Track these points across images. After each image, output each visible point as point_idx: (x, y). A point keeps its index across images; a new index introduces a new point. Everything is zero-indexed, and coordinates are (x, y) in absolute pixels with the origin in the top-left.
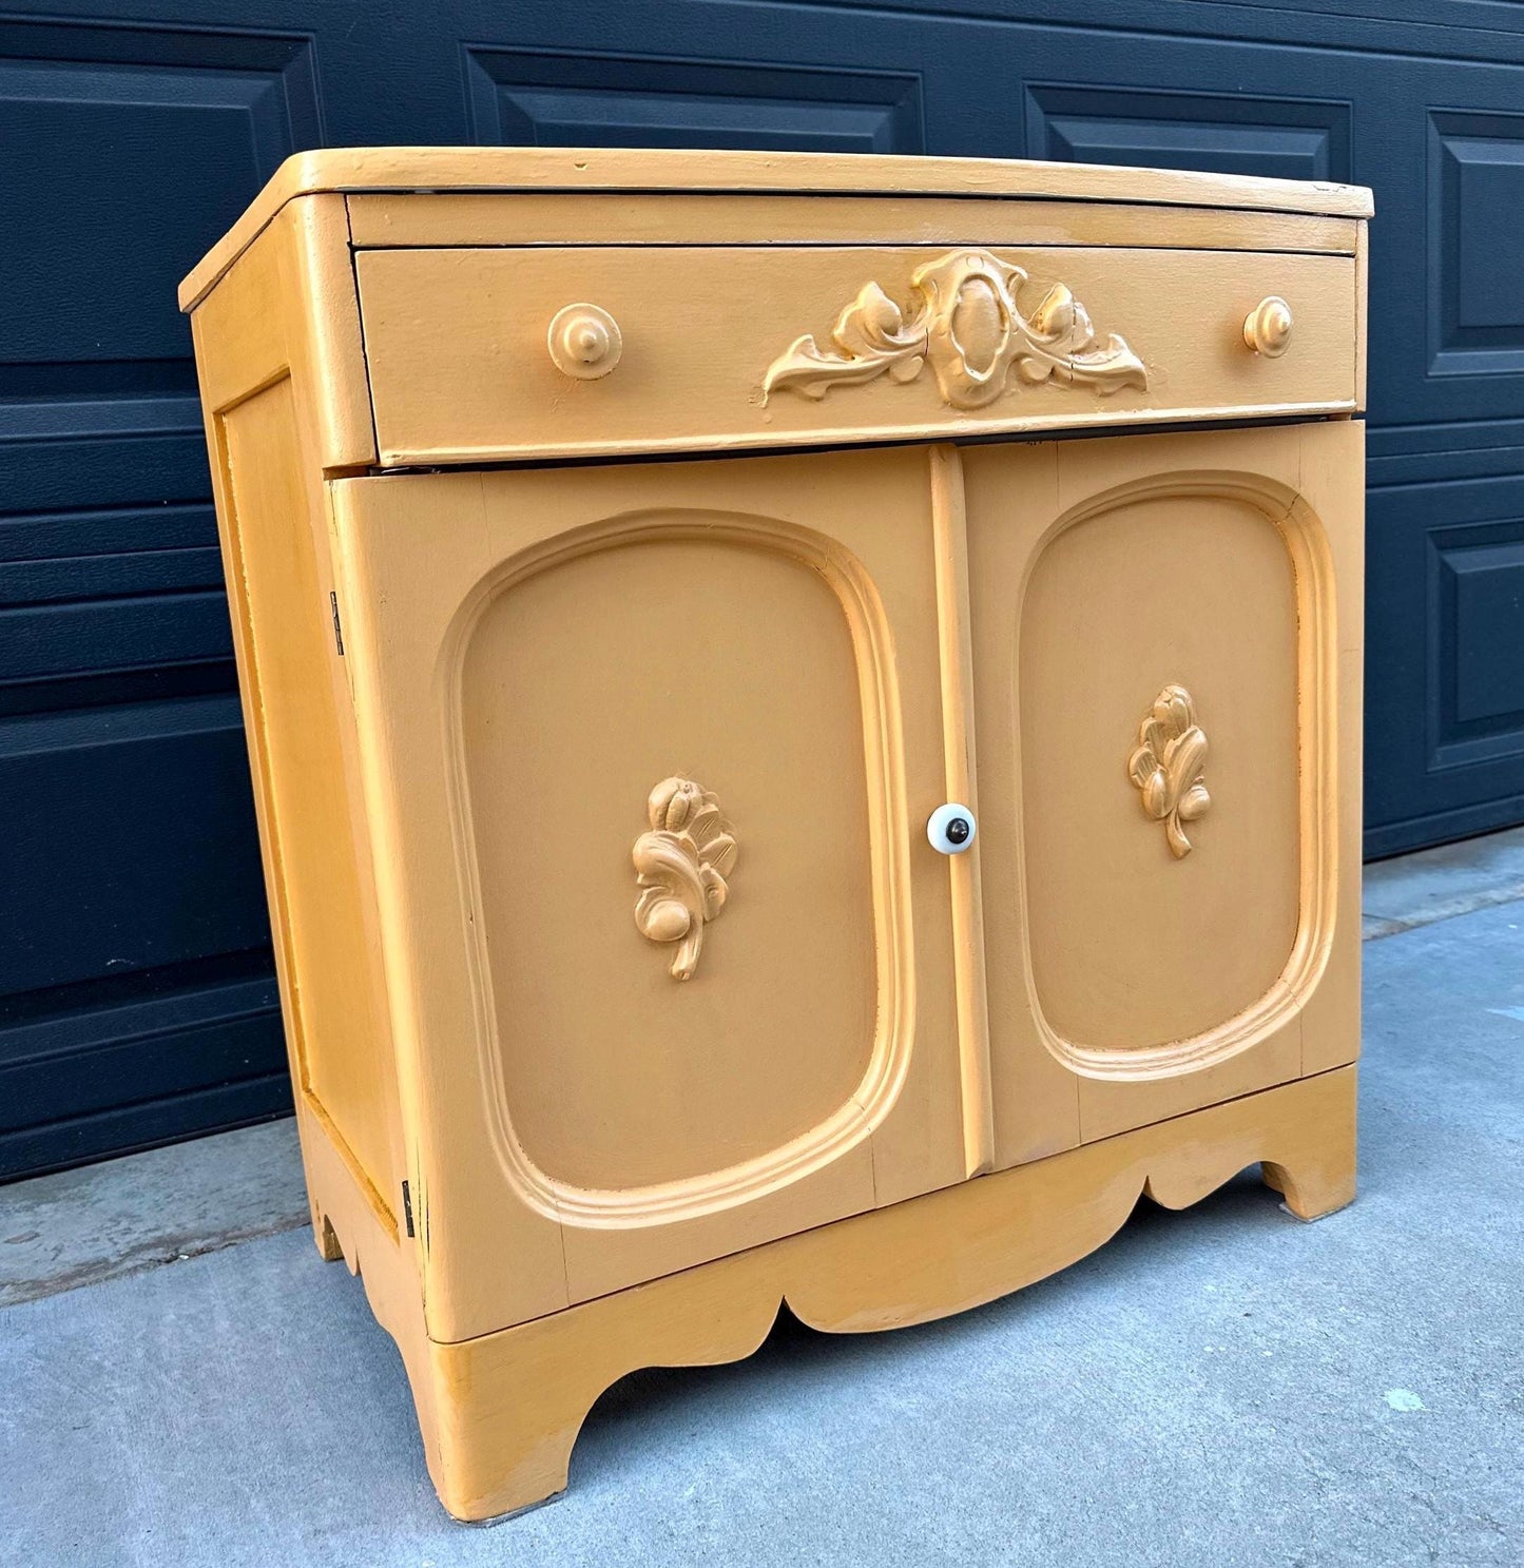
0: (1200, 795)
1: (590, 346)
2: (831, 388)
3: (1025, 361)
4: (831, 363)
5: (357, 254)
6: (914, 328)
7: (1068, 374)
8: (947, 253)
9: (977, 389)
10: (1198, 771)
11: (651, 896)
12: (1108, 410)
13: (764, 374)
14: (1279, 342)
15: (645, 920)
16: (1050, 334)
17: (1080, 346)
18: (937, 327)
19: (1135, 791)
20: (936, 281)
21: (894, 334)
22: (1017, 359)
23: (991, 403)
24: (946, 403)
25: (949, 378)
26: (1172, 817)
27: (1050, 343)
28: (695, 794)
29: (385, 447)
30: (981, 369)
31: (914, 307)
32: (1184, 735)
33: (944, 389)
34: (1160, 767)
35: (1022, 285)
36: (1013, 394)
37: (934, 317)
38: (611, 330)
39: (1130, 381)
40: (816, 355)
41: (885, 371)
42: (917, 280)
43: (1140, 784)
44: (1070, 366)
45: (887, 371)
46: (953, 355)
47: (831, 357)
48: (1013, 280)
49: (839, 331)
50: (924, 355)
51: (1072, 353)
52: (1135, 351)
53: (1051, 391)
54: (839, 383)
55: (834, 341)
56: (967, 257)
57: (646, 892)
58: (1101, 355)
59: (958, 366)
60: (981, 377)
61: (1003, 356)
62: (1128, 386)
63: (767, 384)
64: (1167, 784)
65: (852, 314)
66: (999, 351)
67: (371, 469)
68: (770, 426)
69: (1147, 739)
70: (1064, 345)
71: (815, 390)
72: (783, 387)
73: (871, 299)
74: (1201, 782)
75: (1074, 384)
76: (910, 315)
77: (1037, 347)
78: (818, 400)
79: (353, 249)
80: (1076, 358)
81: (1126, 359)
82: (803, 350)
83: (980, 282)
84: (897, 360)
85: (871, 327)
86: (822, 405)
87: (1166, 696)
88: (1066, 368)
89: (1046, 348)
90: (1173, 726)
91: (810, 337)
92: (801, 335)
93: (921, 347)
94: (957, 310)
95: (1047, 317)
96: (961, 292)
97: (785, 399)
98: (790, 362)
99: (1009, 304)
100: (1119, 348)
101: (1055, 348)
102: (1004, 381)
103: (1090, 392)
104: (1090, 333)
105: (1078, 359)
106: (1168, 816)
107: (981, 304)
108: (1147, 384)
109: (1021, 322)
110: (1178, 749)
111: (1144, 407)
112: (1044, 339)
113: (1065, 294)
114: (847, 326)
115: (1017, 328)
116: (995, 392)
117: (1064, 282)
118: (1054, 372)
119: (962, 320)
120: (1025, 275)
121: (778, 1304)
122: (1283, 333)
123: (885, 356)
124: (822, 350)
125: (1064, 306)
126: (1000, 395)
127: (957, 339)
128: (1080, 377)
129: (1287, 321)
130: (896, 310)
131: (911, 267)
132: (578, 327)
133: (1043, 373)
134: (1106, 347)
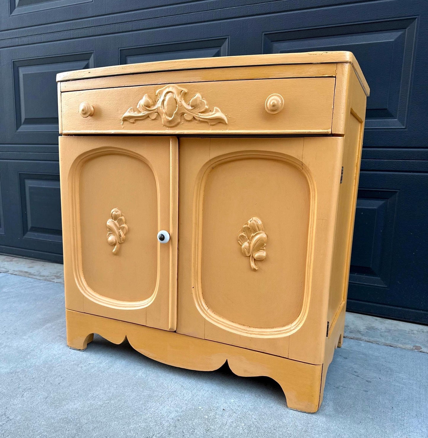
0: (262, 254)
1: (83, 110)
2: (136, 120)
3: (185, 115)
4: (136, 114)
5: (62, 93)
6: (155, 105)
7: (198, 119)
8: (165, 86)
9: (170, 122)
10: (260, 246)
11: (109, 234)
12: (212, 130)
13: (122, 116)
15: (108, 239)
16: (192, 106)
17: (203, 110)
18: (159, 106)
19: (240, 246)
20: (160, 93)
21: (149, 107)
22: (183, 114)
23: (176, 126)
24: (164, 125)
25: (163, 119)
26: (251, 257)
27: (192, 110)
28: (119, 213)
30: (170, 116)
31: (155, 100)
32: (256, 233)
33: (163, 121)
34: (248, 241)
35: (185, 94)
36: (182, 124)
37: (159, 103)
38: (88, 107)
39: (219, 121)
40: (132, 112)
41: (147, 117)
42: (157, 93)
43: (241, 244)
44: (198, 116)
45: (148, 117)
46: (163, 113)
47: (136, 112)
48: (182, 92)
49: (138, 107)
50: (158, 113)
51: (200, 112)
52: (223, 112)
53: (194, 123)
54: (137, 119)
55: (137, 109)
56: (169, 87)
58: (210, 113)
59: (164, 116)
60: (170, 119)
61: (176, 113)
62: (219, 123)
63: (122, 119)
64: (249, 247)
65: (140, 103)
67: (62, 134)
68: (124, 129)
69: (244, 231)
70: (197, 110)
71: (132, 121)
72: (125, 119)
73: (145, 99)
74: (264, 250)
75: (201, 122)
76: (154, 102)
77: (188, 111)
78: (133, 123)
81: (219, 114)
82: (130, 111)
83: (169, 94)
84: (150, 114)
85: (143, 105)
87: (251, 219)
88: (197, 117)
89: (191, 111)
90: (252, 230)
91: (132, 108)
92: (129, 108)
93: (155, 111)
94: (163, 102)
95: (191, 102)
96: (165, 96)
97: (126, 123)
98: (127, 114)
99: (178, 99)
100: (217, 111)
101: (194, 111)
102: (179, 120)
103: (207, 124)
104: (207, 107)
105: (201, 114)
106: (250, 256)
107: (170, 99)
108: (227, 122)
109: (183, 103)
110: (253, 237)
111: (226, 129)
112: (190, 108)
113: (198, 95)
114: (139, 105)
115: (182, 105)
116: (176, 123)
117: (200, 92)
118: (194, 117)
119: (165, 103)
120: (185, 90)
121: (125, 336)
122: (274, 106)
123: (147, 112)
124: (134, 111)
125: (196, 100)
126: (178, 124)
127: (164, 109)
128: (202, 120)
129: (276, 102)
130: (150, 101)
131: (156, 90)
132: (82, 106)
133: (190, 118)
134: (212, 111)
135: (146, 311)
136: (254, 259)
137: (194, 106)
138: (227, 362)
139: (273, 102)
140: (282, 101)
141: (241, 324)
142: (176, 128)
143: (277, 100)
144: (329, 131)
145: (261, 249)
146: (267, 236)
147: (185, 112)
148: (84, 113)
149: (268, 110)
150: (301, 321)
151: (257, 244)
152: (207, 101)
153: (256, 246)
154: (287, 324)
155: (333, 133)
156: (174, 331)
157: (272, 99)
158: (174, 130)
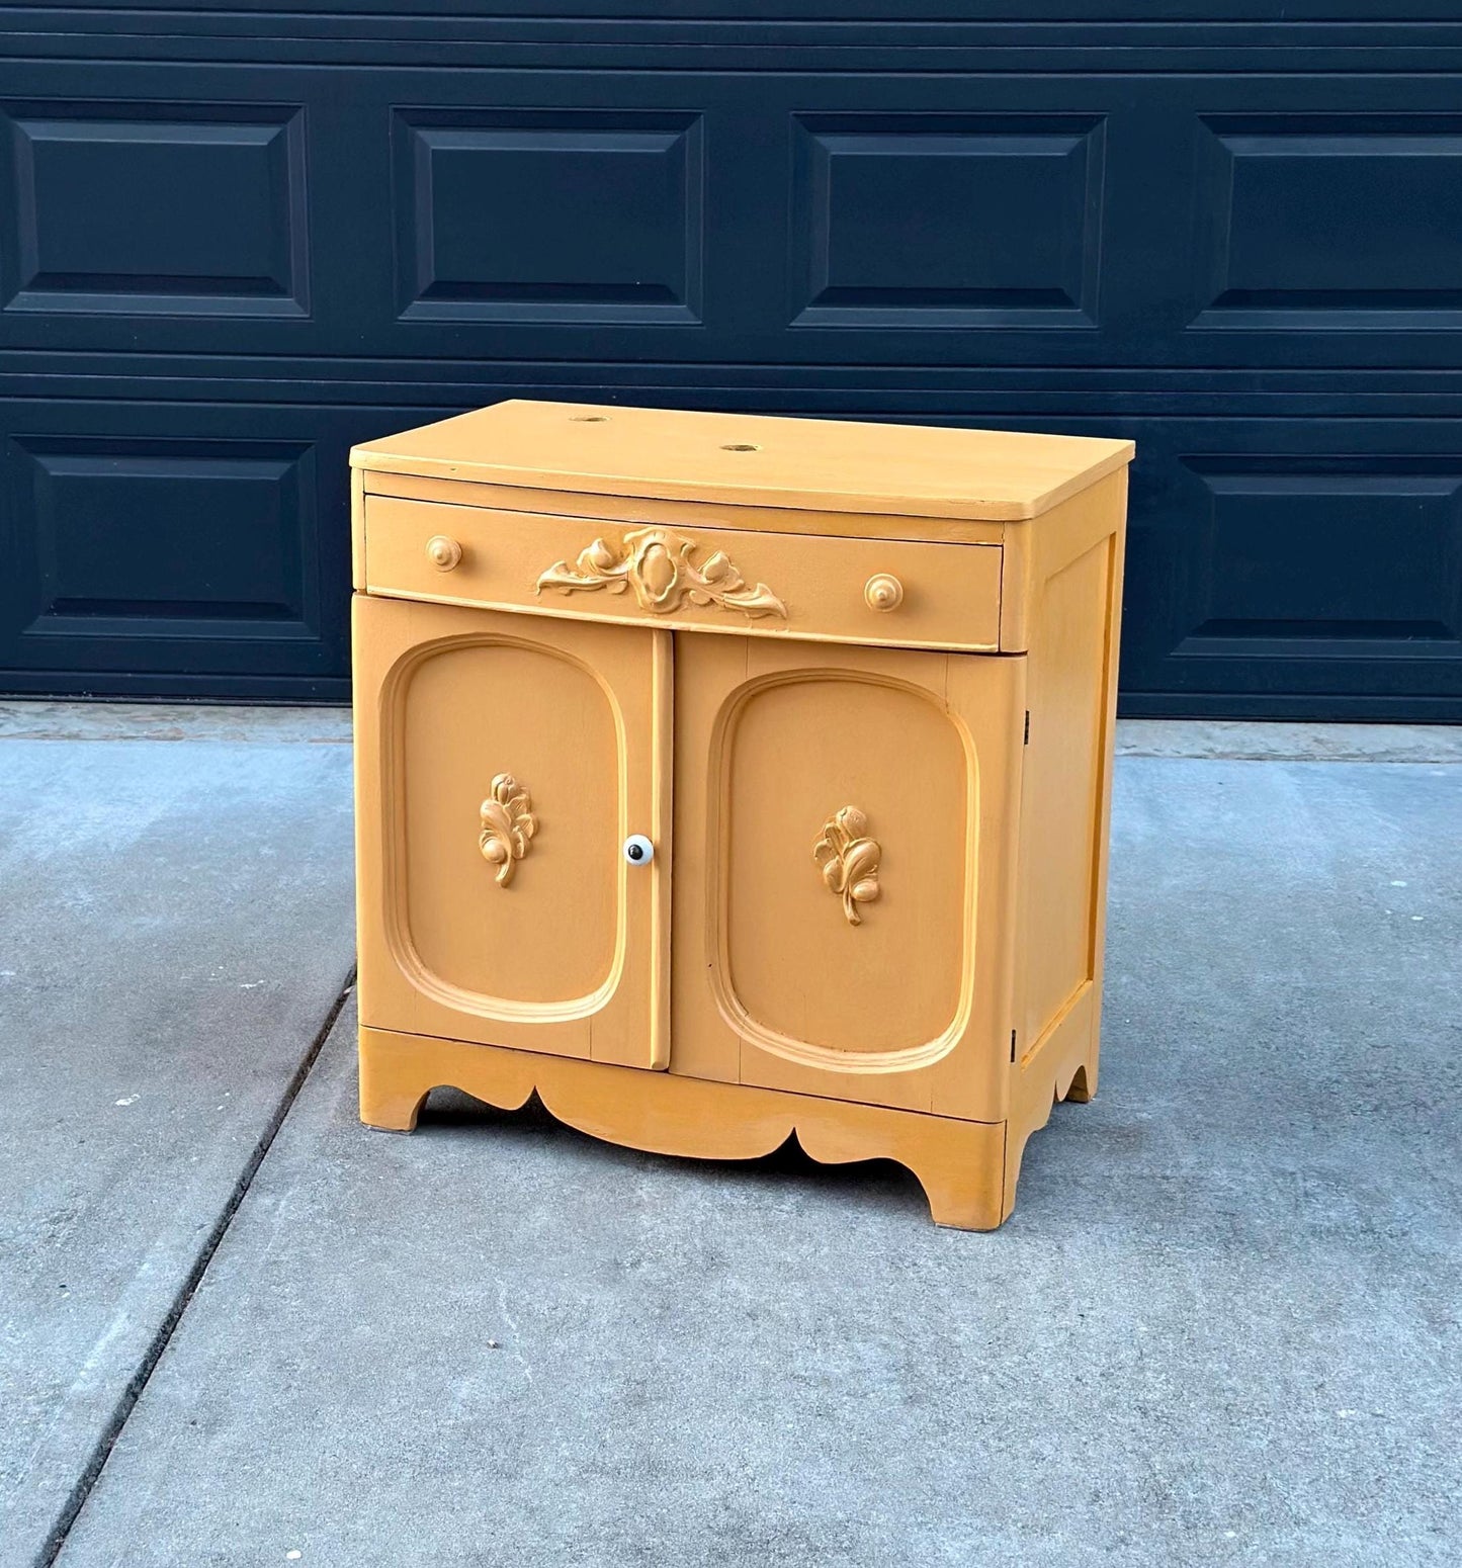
0: (869, 887)
1: (440, 557)
3: (691, 592)
4: (571, 578)
5: (367, 496)
6: (621, 566)
7: (722, 603)
8: (645, 528)
9: (658, 604)
10: (865, 870)
11: (488, 835)
12: (753, 627)
13: (539, 577)
14: (883, 605)
15: (483, 846)
16: (709, 579)
17: (733, 587)
18: (632, 569)
19: (818, 869)
20: (636, 542)
21: (608, 568)
22: (688, 591)
23: (671, 612)
24: (642, 610)
25: (640, 596)
26: (845, 894)
27: (708, 584)
28: (514, 786)
29: (371, 584)
30: (660, 594)
31: (623, 554)
32: (855, 842)
33: (639, 601)
34: (838, 858)
35: (692, 550)
36: (685, 610)
37: (630, 565)
38: (451, 549)
39: (765, 613)
40: (566, 573)
41: (603, 586)
42: (626, 539)
43: (821, 865)
44: (722, 599)
45: (606, 587)
46: (640, 585)
47: (573, 575)
48: (684, 549)
49: (579, 562)
50: (627, 581)
51: (726, 592)
52: (777, 595)
53: (713, 611)
54: (573, 590)
55: (576, 566)
56: (654, 532)
57: (486, 831)
58: (749, 596)
59: (643, 590)
60: (660, 599)
61: (671, 590)
62: (768, 615)
63: (539, 584)
64: (841, 871)
65: (585, 556)
66: (670, 587)
67: (364, 592)
68: (540, 604)
69: (828, 837)
70: (720, 587)
71: (566, 590)
72: (545, 586)
73: (595, 550)
74: (873, 877)
75: (727, 609)
76: (619, 559)
77: (699, 585)
78: (566, 596)
79: (365, 494)
80: (726, 595)
81: (765, 601)
82: (560, 570)
83: (654, 548)
85: (593, 564)
86: (567, 598)
87: (843, 811)
88: (720, 600)
89: (706, 587)
90: (846, 834)
91: (563, 563)
92: (555, 563)
93: (622, 577)
94: (642, 563)
95: (706, 569)
96: (647, 551)
97: (548, 593)
98: (550, 575)
99: (677, 559)
100: (764, 593)
101: (714, 587)
102: (678, 602)
103: (743, 616)
104: (741, 581)
105: (730, 596)
106: (842, 892)
107: (658, 560)
108: (786, 616)
109: (688, 568)
110: (848, 850)
111: (785, 629)
112: (704, 581)
113: (721, 557)
114: (583, 560)
115: (685, 574)
116: (671, 607)
117: (721, 551)
118: (712, 600)
119: (647, 566)
120: (692, 543)
121: (532, 1089)
122: (883, 600)
123: (601, 579)
124: (569, 571)
125: (717, 565)
126: (676, 609)
127: (643, 577)
128: (730, 606)
129: (885, 593)
130: (610, 556)
131: (622, 533)
132: (436, 547)
133: (706, 600)
134: (755, 591)
135: (590, 1024)
136: (853, 900)
137: (712, 579)
138: (794, 1134)
139: (881, 594)
140: (897, 590)
141: (826, 1047)
142: (671, 616)
143: (889, 589)
144: (994, 647)
145: (868, 877)
146: (879, 847)
147: (692, 587)
148: (443, 562)
149: (873, 604)
150: (958, 1031)
151: (857, 866)
152: (740, 568)
153: (855, 869)
154: (930, 1039)
155: (1003, 650)
156: (663, 1069)
157: (879, 587)
158: (666, 619)
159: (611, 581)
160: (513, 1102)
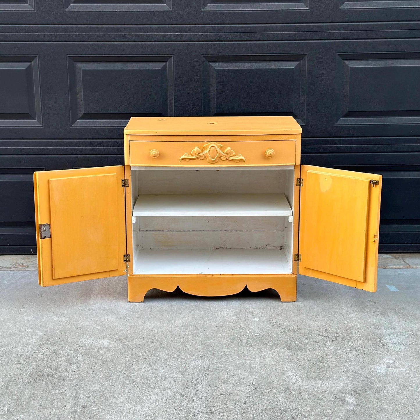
2: (190, 160)
3: (222, 157)
4: (190, 157)
5: (129, 141)
6: (203, 152)
7: (229, 159)
8: (209, 143)
9: (213, 161)
12: (237, 165)
13: (180, 157)
14: (270, 156)
16: (226, 154)
17: (232, 155)
18: (206, 153)
20: (207, 146)
21: (199, 153)
22: (221, 157)
23: (216, 163)
24: (208, 162)
25: (208, 159)
29: (131, 164)
30: (214, 159)
31: (204, 150)
33: (208, 160)
35: (221, 147)
36: (220, 162)
37: (206, 152)
38: (157, 153)
39: (242, 160)
40: (188, 156)
41: (198, 158)
42: (204, 146)
46: (208, 157)
47: (190, 156)
49: (191, 153)
50: (205, 156)
52: (243, 156)
53: (227, 161)
55: (191, 154)
56: (212, 143)
59: (209, 158)
60: (213, 160)
61: (217, 157)
63: (180, 159)
65: (193, 151)
66: (216, 156)
68: (181, 164)
70: (229, 155)
71: (187, 160)
72: (183, 159)
73: (196, 149)
75: (231, 161)
76: (203, 151)
80: (230, 157)
82: (186, 155)
83: (212, 147)
85: (196, 153)
86: (188, 162)
89: (225, 156)
91: (187, 153)
92: (185, 153)
93: (203, 155)
94: (209, 151)
95: (225, 152)
96: (210, 148)
97: (183, 161)
98: (184, 157)
99: (218, 150)
100: (240, 156)
101: (227, 156)
102: (218, 160)
103: (234, 162)
104: (234, 154)
105: (231, 157)
107: (213, 150)
108: (245, 161)
109: (221, 152)
111: (245, 164)
112: (225, 154)
113: (229, 148)
115: (220, 153)
116: (216, 162)
117: (230, 147)
118: (227, 159)
120: (222, 146)
121: (177, 286)
122: (270, 155)
123: (198, 156)
124: (189, 155)
125: (229, 150)
126: (217, 162)
127: (209, 154)
129: (271, 153)
130: (200, 150)
131: (203, 144)
132: (153, 152)
133: (225, 159)
134: (237, 156)
137: (227, 154)
138: (246, 286)
140: (274, 153)
144: (294, 164)
147: (221, 156)
148: (155, 156)
149: (268, 156)
152: (234, 151)
155: (296, 164)
157: (270, 152)
158: (215, 165)
159: (201, 157)
160: (172, 290)
